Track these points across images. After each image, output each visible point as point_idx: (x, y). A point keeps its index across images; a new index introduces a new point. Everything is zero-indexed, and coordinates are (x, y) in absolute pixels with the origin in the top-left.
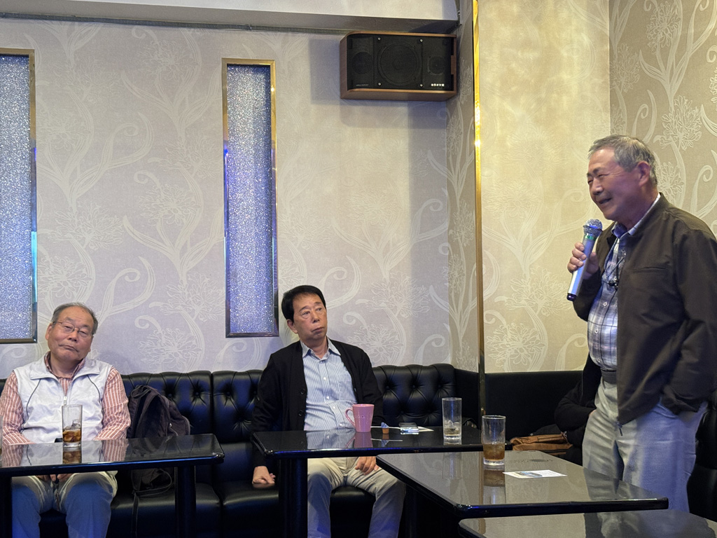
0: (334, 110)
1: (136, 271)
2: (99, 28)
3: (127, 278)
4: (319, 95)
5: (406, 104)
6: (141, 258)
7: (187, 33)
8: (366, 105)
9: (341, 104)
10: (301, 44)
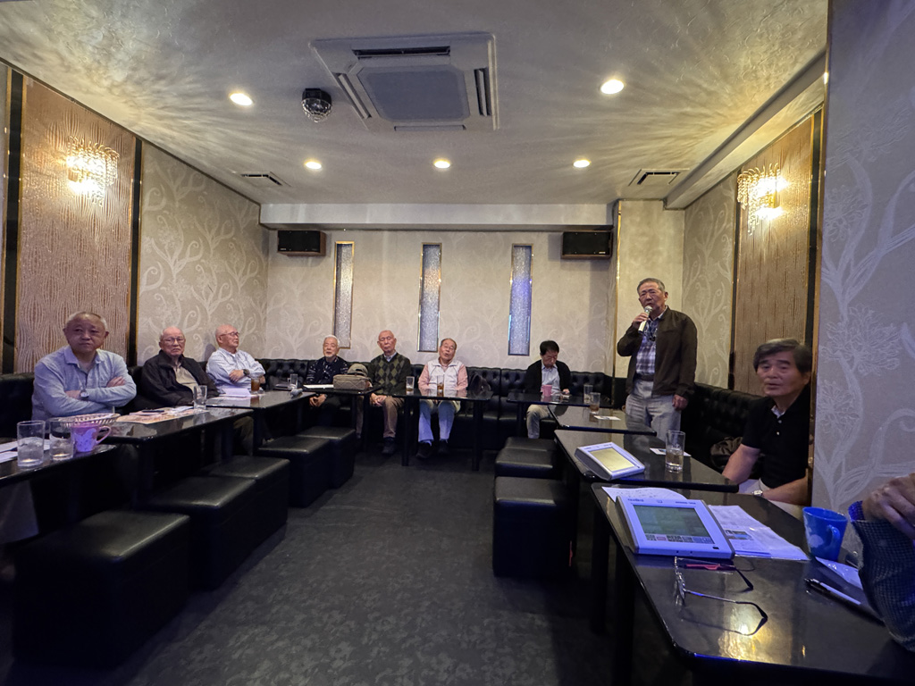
0: (558, 263)
2: (466, 234)
3: (471, 330)
4: (551, 258)
5: (590, 261)
6: (477, 322)
8: (572, 261)
9: (560, 261)
10: (545, 236)
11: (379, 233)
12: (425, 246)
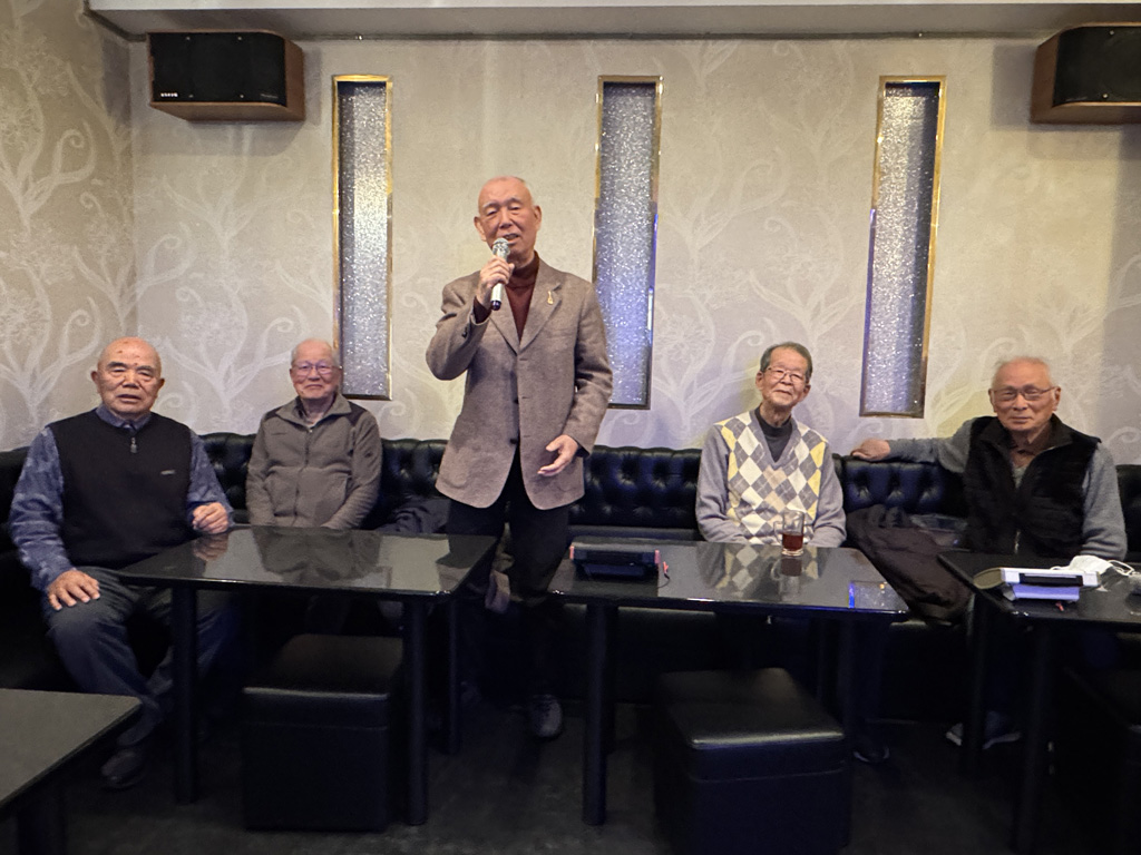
0: (1021, 136)
1: (760, 334)
2: (735, 47)
3: (749, 342)
4: (1002, 118)
5: (1121, 127)
6: (767, 320)
7: (839, 46)
8: (1063, 130)
9: (1030, 130)
10: (985, 49)
11: (466, 47)
12: (611, 87)
